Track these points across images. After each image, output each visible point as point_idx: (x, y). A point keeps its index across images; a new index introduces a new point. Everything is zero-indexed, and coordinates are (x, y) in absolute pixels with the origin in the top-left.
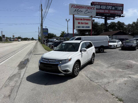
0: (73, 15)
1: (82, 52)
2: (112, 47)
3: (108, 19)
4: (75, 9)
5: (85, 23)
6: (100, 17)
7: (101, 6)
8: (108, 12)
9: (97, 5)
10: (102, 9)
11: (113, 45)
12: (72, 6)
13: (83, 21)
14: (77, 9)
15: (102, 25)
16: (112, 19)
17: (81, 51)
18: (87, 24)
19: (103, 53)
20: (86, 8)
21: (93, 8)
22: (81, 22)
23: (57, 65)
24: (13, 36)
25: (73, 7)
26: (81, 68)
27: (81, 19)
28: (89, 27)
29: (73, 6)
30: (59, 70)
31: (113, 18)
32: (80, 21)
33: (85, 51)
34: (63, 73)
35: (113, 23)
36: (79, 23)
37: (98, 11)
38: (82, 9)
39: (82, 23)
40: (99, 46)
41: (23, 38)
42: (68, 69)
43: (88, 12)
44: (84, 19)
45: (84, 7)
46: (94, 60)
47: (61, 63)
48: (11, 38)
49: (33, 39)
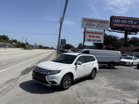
0: (85, 28)
1: (78, 65)
2: (127, 64)
3: (129, 33)
4: (87, 22)
5: (96, 36)
6: (120, 31)
7: (121, 21)
8: (128, 26)
9: (117, 19)
10: (123, 24)
11: (128, 62)
12: (85, 20)
13: (94, 35)
14: (89, 23)
15: (122, 39)
16: (133, 34)
17: (76, 64)
18: (99, 37)
19: (113, 70)
20: (99, 22)
21: (106, 23)
22: (93, 36)
23: (45, 75)
24: (36, 44)
26: (73, 81)
27: (93, 33)
28: (100, 41)
30: (46, 80)
31: (135, 33)
33: (80, 64)
34: (50, 84)
35: (134, 38)
36: (90, 36)
37: (118, 25)
38: (94, 23)
39: (93, 37)
40: (109, 61)
41: (44, 47)
42: (55, 80)
43: (101, 26)
44: (96, 33)
45: (97, 21)
46: (95, 75)
47: (49, 73)
48: (33, 46)
49: (52, 48)
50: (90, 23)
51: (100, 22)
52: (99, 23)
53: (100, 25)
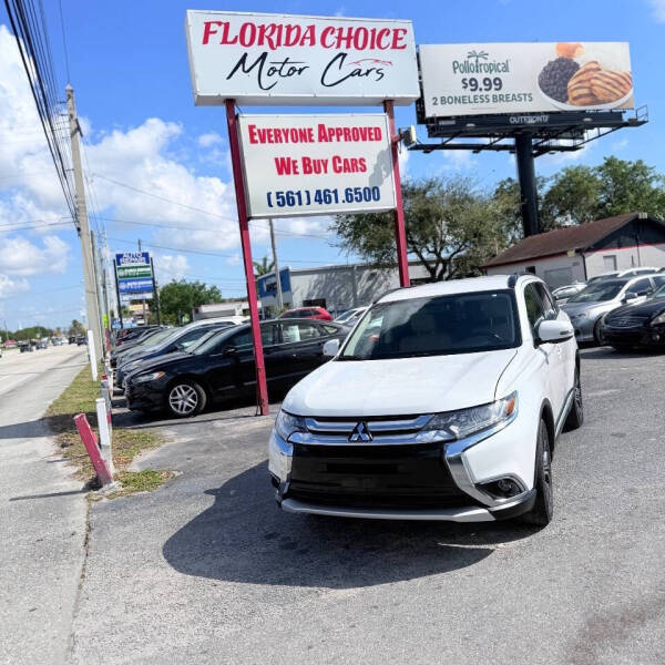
0: (229, 104)
4: (237, 51)
5: (336, 159)
12: (209, 28)
13: (317, 150)
14: (254, 52)
16: (563, 149)
18: (355, 165)
20: (330, 39)
21: (387, 40)
22: (306, 160)
25: (216, 39)
27: (304, 136)
28: (374, 194)
29: (221, 30)
32: (295, 151)
36: (284, 166)
38: (297, 54)
39: (311, 166)
44: (326, 134)
45: (311, 29)
50: (264, 56)
51: (340, 38)
52: (334, 52)
53: (348, 68)
